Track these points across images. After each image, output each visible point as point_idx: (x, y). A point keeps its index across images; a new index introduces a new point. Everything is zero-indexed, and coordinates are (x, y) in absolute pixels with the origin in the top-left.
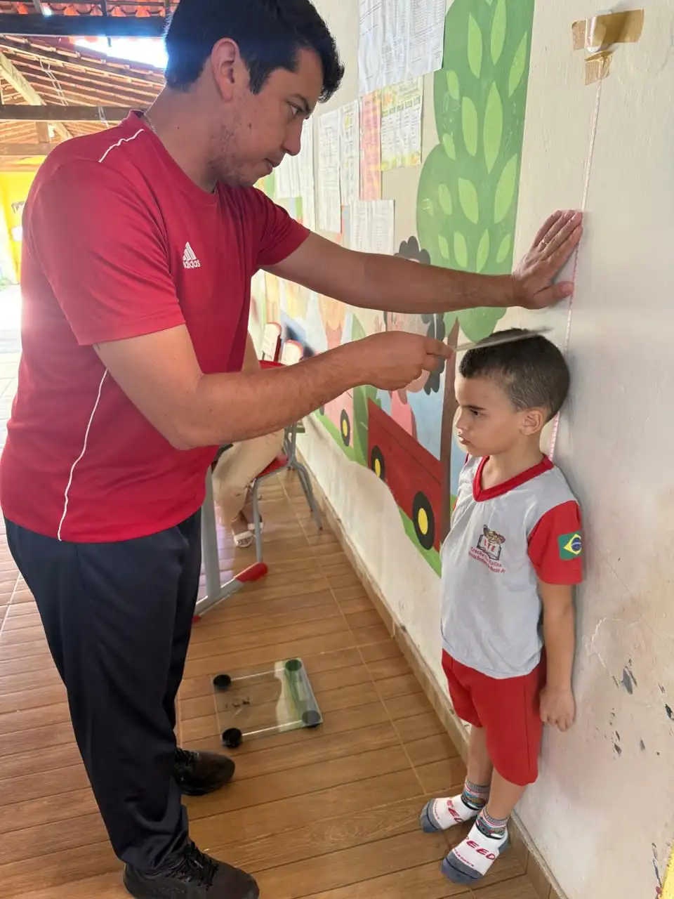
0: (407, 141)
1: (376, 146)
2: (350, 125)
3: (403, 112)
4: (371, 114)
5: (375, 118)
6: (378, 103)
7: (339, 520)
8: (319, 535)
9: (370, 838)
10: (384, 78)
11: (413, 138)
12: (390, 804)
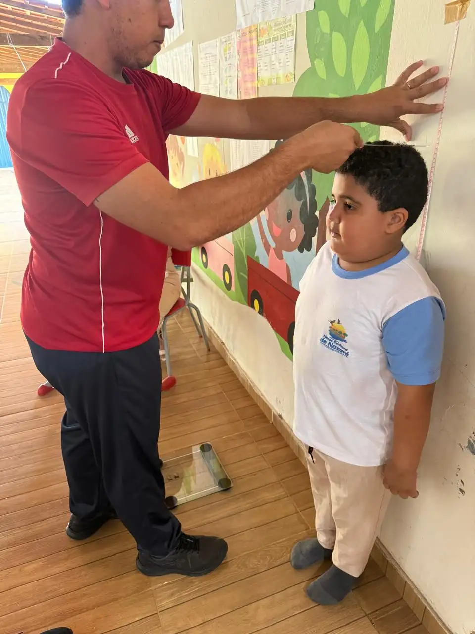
0: (281, 65)
1: (253, 67)
2: (228, 52)
3: (278, 42)
4: (248, 44)
5: (252, 47)
6: (254, 34)
7: (223, 343)
8: (208, 354)
9: (278, 562)
10: (260, 16)
11: (287, 62)
12: (288, 538)
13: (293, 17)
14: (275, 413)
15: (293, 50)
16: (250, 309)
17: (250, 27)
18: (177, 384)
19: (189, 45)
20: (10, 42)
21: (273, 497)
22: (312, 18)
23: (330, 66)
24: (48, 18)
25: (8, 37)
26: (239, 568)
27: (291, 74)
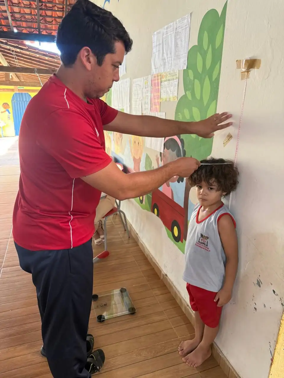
0: (171, 92)
1: (158, 92)
2: (147, 84)
3: (170, 82)
4: (156, 81)
5: (158, 83)
6: (159, 78)
7: (137, 234)
8: (129, 240)
10: (162, 69)
11: (174, 91)
13: (178, 71)
14: (163, 273)
15: (177, 86)
16: (153, 214)
17: (158, 74)
18: (110, 255)
19: (128, 79)
20: (36, 72)
21: (159, 319)
22: (185, 72)
23: (193, 94)
24: (57, 61)
25: (36, 70)
26: (137, 356)
27: (176, 96)
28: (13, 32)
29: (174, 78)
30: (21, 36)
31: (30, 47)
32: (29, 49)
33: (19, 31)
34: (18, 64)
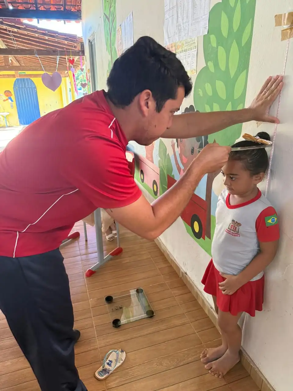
0: (189, 65)
3: (187, 52)
6: (174, 49)
9: (182, 364)
10: (177, 38)
11: (192, 63)
12: (188, 349)
13: (196, 39)
14: (183, 271)
15: (196, 56)
17: (172, 44)
18: (123, 252)
20: (36, 54)
21: (180, 323)
22: (206, 39)
23: (216, 65)
24: (58, 40)
25: (35, 51)
26: (157, 365)
27: (195, 69)
28: (8, 9)
29: (191, 48)
30: (17, 13)
31: (27, 26)
32: (28, 27)
33: (16, 8)
34: (16, 45)
